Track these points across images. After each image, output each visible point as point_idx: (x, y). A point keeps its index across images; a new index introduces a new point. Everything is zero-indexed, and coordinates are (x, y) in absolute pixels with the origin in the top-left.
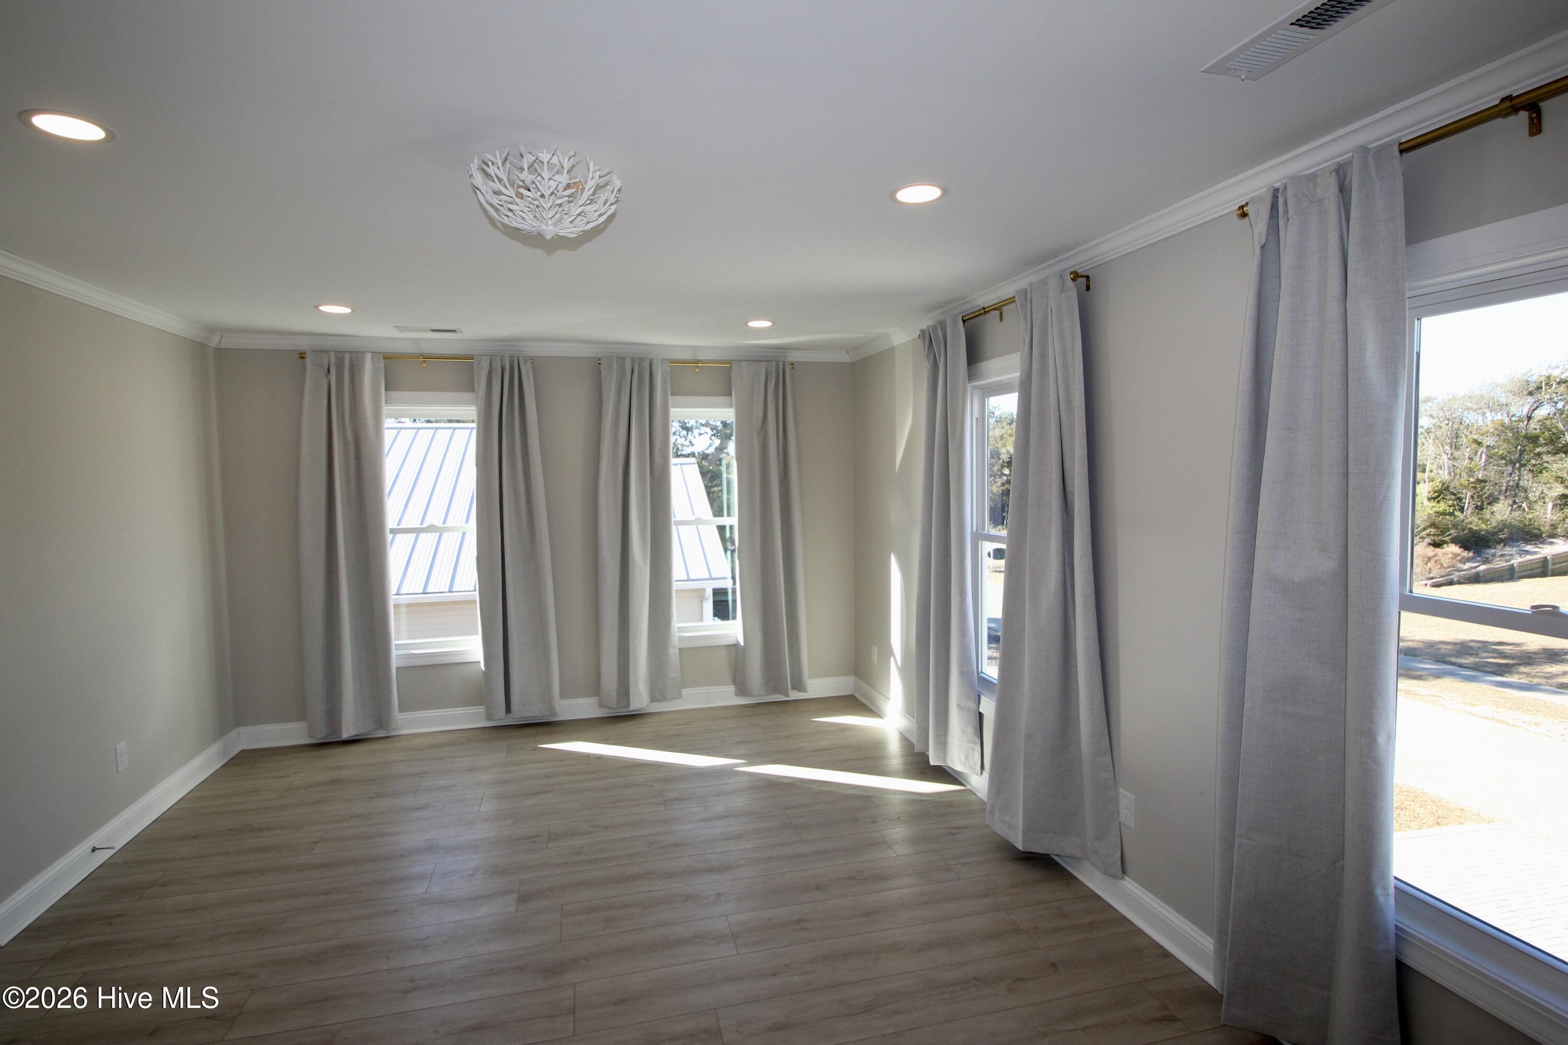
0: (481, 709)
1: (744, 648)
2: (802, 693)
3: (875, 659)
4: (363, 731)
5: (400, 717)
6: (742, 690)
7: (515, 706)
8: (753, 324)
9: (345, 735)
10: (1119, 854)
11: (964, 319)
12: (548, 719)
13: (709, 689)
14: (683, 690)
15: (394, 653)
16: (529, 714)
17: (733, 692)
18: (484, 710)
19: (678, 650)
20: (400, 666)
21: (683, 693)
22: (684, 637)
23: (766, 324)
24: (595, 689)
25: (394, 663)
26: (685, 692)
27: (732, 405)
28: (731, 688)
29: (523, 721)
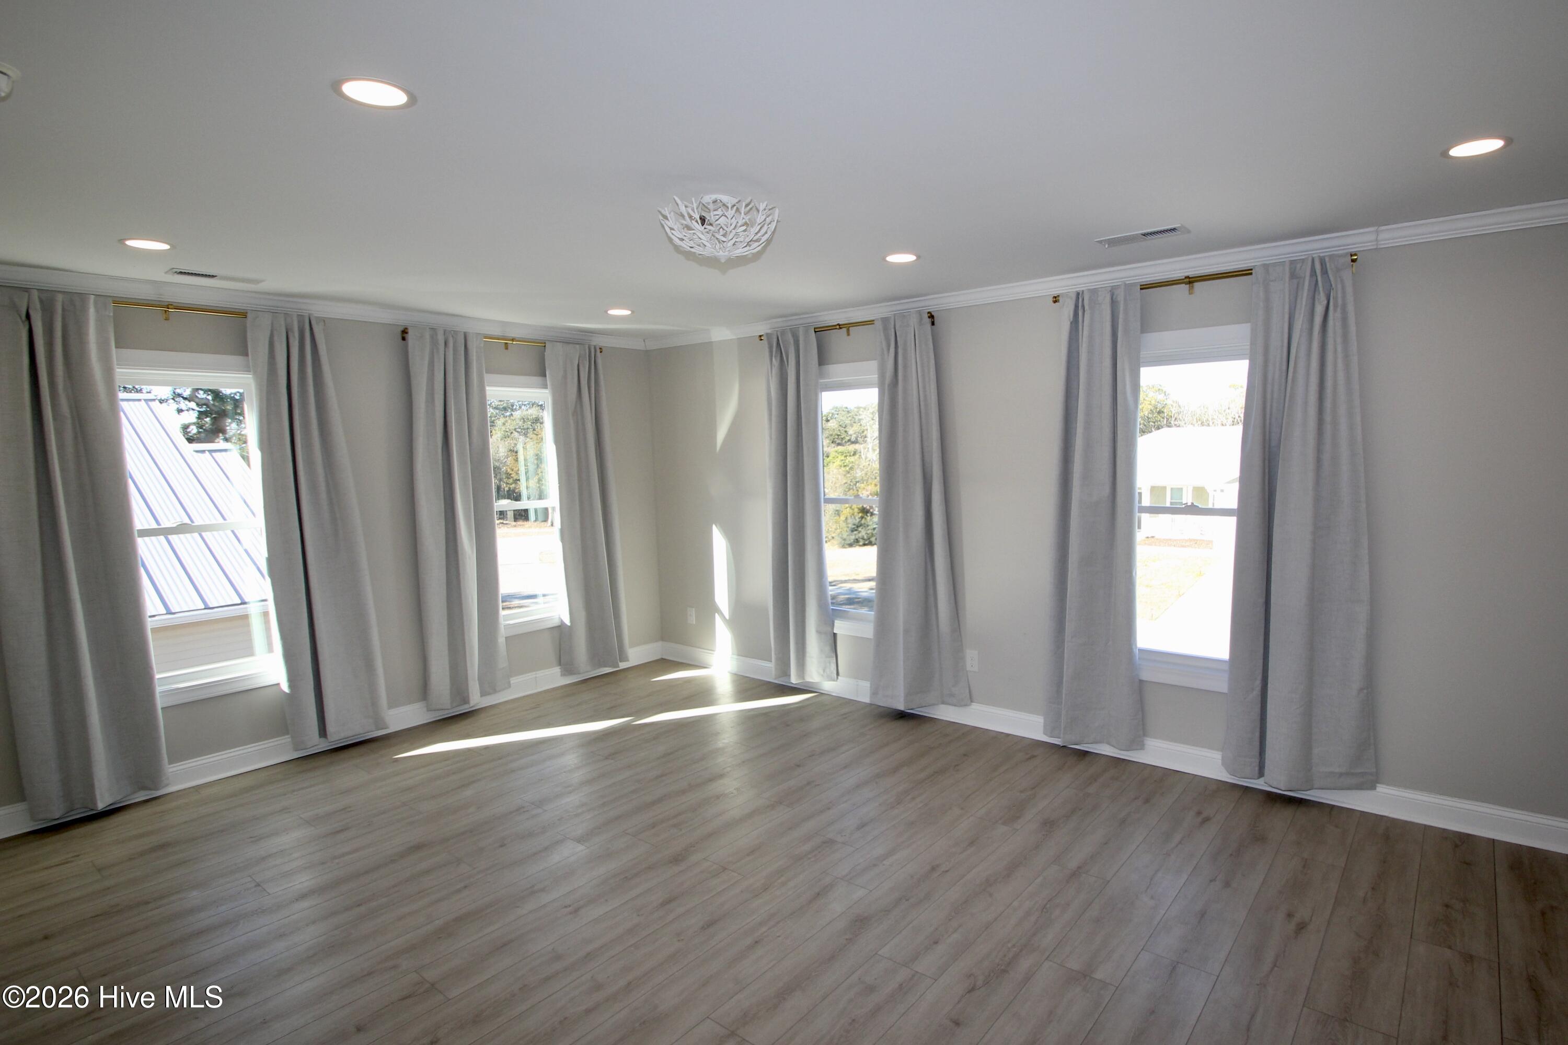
0: (286, 739)
1: (570, 627)
2: (624, 663)
3: (692, 620)
4: (119, 798)
5: (171, 770)
6: (567, 667)
7: (331, 728)
8: (614, 312)
9: (101, 806)
10: (968, 691)
11: (816, 330)
12: (364, 737)
13: (536, 674)
14: (511, 679)
15: (159, 689)
16: (350, 733)
17: (559, 674)
18: (290, 740)
19: (504, 639)
20: (165, 705)
21: (512, 682)
22: (509, 625)
23: (626, 312)
24: (424, 691)
25: (160, 703)
26: (514, 680)
27: (547, 385)
28: (557, 670)
29: (341, 743)
